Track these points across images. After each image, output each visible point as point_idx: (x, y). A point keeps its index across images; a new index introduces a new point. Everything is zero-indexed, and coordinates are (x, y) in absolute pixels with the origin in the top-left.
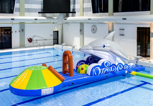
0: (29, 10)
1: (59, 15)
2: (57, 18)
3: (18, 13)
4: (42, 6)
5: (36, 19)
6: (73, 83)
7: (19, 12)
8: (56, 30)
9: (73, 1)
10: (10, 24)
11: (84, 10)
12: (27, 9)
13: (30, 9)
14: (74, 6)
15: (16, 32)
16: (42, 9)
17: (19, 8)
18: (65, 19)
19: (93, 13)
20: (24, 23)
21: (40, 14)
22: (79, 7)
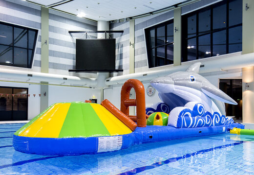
0: (56, 66)
1: (99, 75)
2: (96, 80)
3: (39, 68)
4: (74, 62)
5: (66, 79)
6: (151, 137)
7: (41, 66)
8: (94, 98)
9: (119, 56)
10: (26, 84)
11: (135, 65)
12: (51, 63)
13: (56, 64)
14: (121, 62)
15: (34, 95)
16: (74, 66)
17: (41, 61)
18: (107, 81)
19: (150, 68)
20: (47, 83)
21: (72, 72)
22: (128, 62)
